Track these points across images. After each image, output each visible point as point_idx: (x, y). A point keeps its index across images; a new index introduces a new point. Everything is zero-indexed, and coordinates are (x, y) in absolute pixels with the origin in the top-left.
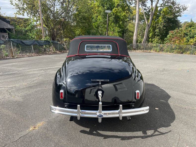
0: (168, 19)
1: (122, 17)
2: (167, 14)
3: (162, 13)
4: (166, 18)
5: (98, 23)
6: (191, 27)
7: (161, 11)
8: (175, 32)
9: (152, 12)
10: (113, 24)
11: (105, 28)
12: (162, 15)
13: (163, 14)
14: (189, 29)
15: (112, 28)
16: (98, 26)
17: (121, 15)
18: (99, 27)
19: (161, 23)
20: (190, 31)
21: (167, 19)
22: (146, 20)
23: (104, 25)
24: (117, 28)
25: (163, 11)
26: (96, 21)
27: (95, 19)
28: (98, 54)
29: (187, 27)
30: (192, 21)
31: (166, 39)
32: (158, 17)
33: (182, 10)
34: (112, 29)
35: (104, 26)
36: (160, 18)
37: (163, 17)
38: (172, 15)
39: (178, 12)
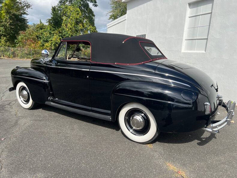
2: (12, 9)
4: (12, 13)
6: (41, 29)
8: (27, 33)
12: (5, 9)
13: (6, 7)
14: (41, 31)
19: (5, 19)
20: (42, 34)
21: (12, 15)
29: (38, 29)
30: (41, 22)
31: (17, 42)
36: (2, 12)
38: (18, 11)
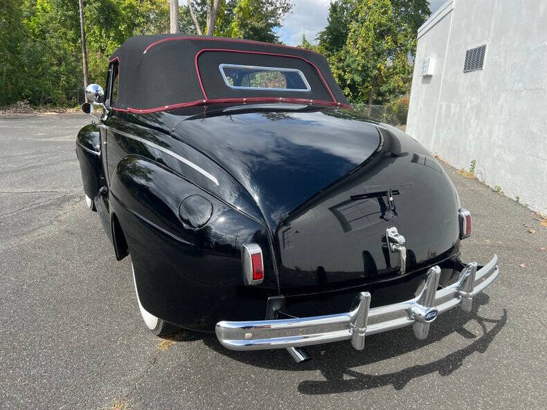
0: (253, 29)
1: (124, 9)
2: (251, 16)
3: (238, 12)
4: (249, 26)
5: (42, 21)
7: (234, 7)
9: (212, 7)
10: (96, 29)
11: (68, 40)
12: (239, 18)
13: (241, 14)
15: (96, 41)
16: (41, 31)
17: (121, 4)
18: (47, 35)
21: (250, 29)
22: (198, 27)
23: (63, 30)
24: (112, 44)
25: (241, 8)
26: (33, 14)
27: (29, 7)
28: (281, 99)
30: (305, 41)
32: (227, 21)
33: (281, 10)
34: (96, 45)
35: (65, 33)
36: (233, 25)
37: (242, 23)
38: (262, 20)
39: (273, 13)
